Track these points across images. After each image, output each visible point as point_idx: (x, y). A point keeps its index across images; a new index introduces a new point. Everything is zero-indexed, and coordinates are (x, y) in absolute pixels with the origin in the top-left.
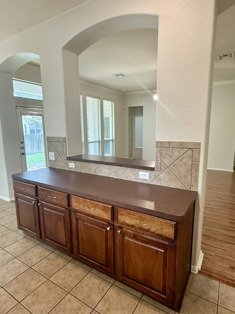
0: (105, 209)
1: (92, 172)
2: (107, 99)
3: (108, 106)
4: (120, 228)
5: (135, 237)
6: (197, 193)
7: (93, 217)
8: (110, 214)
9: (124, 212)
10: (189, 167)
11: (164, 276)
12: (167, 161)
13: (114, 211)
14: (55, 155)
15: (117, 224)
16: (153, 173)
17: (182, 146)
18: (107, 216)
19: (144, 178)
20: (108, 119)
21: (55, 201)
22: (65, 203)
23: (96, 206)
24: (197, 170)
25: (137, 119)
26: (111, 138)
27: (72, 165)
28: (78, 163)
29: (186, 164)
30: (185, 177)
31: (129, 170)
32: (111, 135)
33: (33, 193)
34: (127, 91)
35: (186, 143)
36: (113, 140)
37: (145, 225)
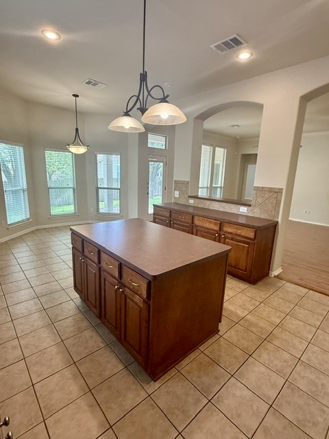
0: (215, 224)
1: (206, 207)
2: (219, 147)
3: (221, 153)
4: (224, 235)
5: (232, 239)
6: (278, 222)
7: (208, 229)
8: (218, 226)
9: (227, 225)
10: (274, 204)
11: (247, 261)
12: (260, 200)
13: (221, 225)
14: (180, 194)
15: (222, 233)
16: (250, 208)
17: (271, 190)
18: (217, 228)
19: (243, 211)
20: (218, 165)
21: (183, 220)
22: (190, 221)
23: (211, 222)
24: (279, 207)
25: (250, 167)
26: (219, 185)
27: (191, 201)
28: (196, 200)
29: (272, 203)
30: (271, 211)
31: (233, 205)
32: (220, 182)
33: (168, 215)
34: (242, 138)
35: (274, 188)
36: (221, 187)
37: (239, 232)
